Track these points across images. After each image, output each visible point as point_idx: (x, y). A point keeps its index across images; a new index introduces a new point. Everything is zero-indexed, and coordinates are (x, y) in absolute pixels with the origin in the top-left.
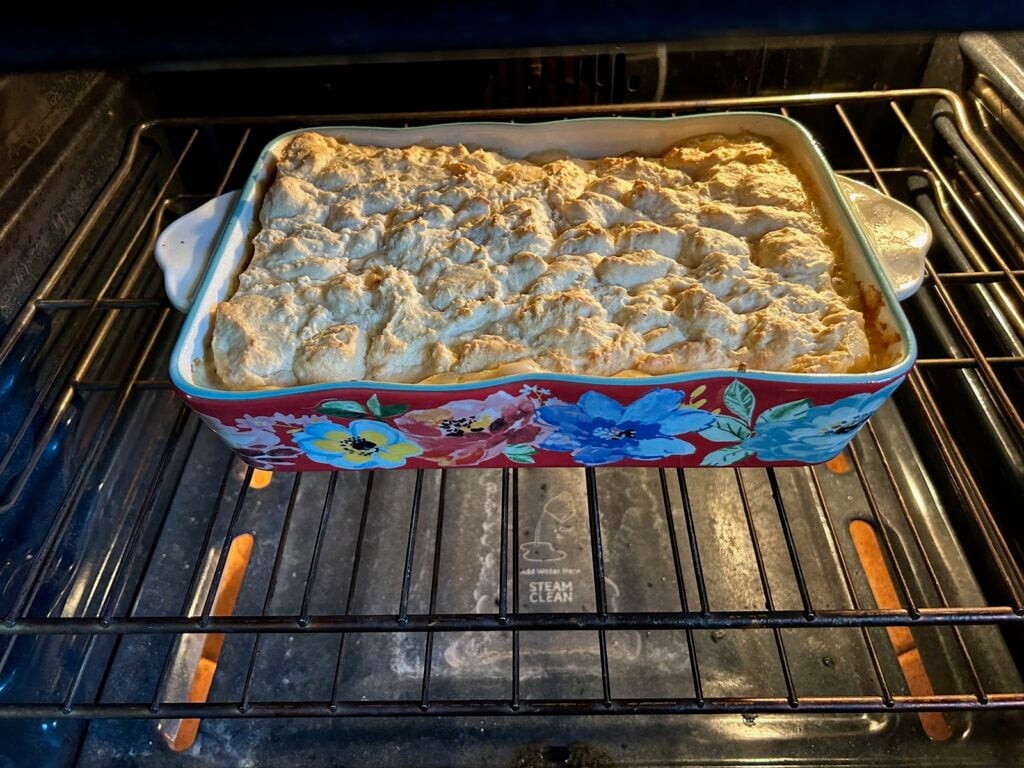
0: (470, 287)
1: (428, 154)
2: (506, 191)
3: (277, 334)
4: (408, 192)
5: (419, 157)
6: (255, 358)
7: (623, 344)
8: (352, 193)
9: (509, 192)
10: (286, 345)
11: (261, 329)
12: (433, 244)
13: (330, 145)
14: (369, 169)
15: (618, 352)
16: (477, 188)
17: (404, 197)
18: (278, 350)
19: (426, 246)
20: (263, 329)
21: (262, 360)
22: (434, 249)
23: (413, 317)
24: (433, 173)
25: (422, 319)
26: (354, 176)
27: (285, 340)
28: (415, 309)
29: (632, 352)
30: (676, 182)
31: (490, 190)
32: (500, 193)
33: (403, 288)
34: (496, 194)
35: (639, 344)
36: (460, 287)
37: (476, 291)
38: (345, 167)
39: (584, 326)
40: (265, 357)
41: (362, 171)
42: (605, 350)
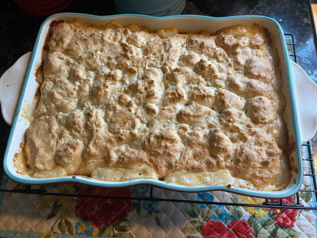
0: (125, 123)
1: (113, 34)
2: (144, 63)
3: (48, 144)
4: (103, 60)
5: (109, 36)
6: (39, 158)
7: (184, 158)
8: (79, 60)
9: (146, 64)
10: (52, 150)
11: (42, 142)
12: (111, 95)
13: (71, 28)
14: (87, 45)
15: (182, 163)
16: (132, 60)
17: (101, 63)
18: (49, 152)
19: (109, 97)
20: (44, 141)
21: (42, 158)
22: (112, 98)
23: (101, 138)
24: (114, 48)
25: (105, 139)
26: (80, 49)
27: (51, 147)
28: (102, 134)
29: (187, 163)
30: (220, 56)
31: (138, 62)
32: (142, 64)
33: (97, 123)
34: (140, 65)
35: (190, 158)
36: (121, 123)
37: (127, 125)
38: (77, 44)
39: (169, 149)
40: (43, 157)
41: (84, 45)
42: (176, 162)
